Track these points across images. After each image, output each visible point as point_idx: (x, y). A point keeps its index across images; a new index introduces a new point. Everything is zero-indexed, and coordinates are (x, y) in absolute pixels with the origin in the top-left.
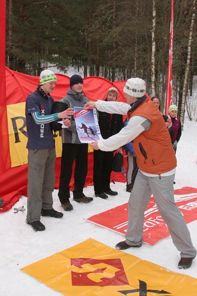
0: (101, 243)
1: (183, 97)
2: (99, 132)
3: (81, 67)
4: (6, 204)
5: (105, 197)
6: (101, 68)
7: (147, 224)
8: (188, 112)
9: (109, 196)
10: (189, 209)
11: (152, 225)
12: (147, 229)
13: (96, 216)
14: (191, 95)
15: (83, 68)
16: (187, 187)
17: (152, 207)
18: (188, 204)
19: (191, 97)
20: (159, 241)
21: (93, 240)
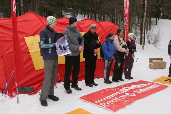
0: (86, 111)
1: (143, 30)
2: (68, 48)
3: (86, 15)
4: (35, 90)
5: (91, 86)
6: (97, 15)
7: (113, 100)
8: (148, 39)
9: (93, 85)
10: (139, 93)
11: (116, 101)
12: (113, 103)
13: (85, 96)
14: (150, 29)
15: (87, 15)
16: (141, 81)
17: (118, 91)
18: (140, 90)
19: (150, 30)
20: (119, 109)
21: (81, 109)
